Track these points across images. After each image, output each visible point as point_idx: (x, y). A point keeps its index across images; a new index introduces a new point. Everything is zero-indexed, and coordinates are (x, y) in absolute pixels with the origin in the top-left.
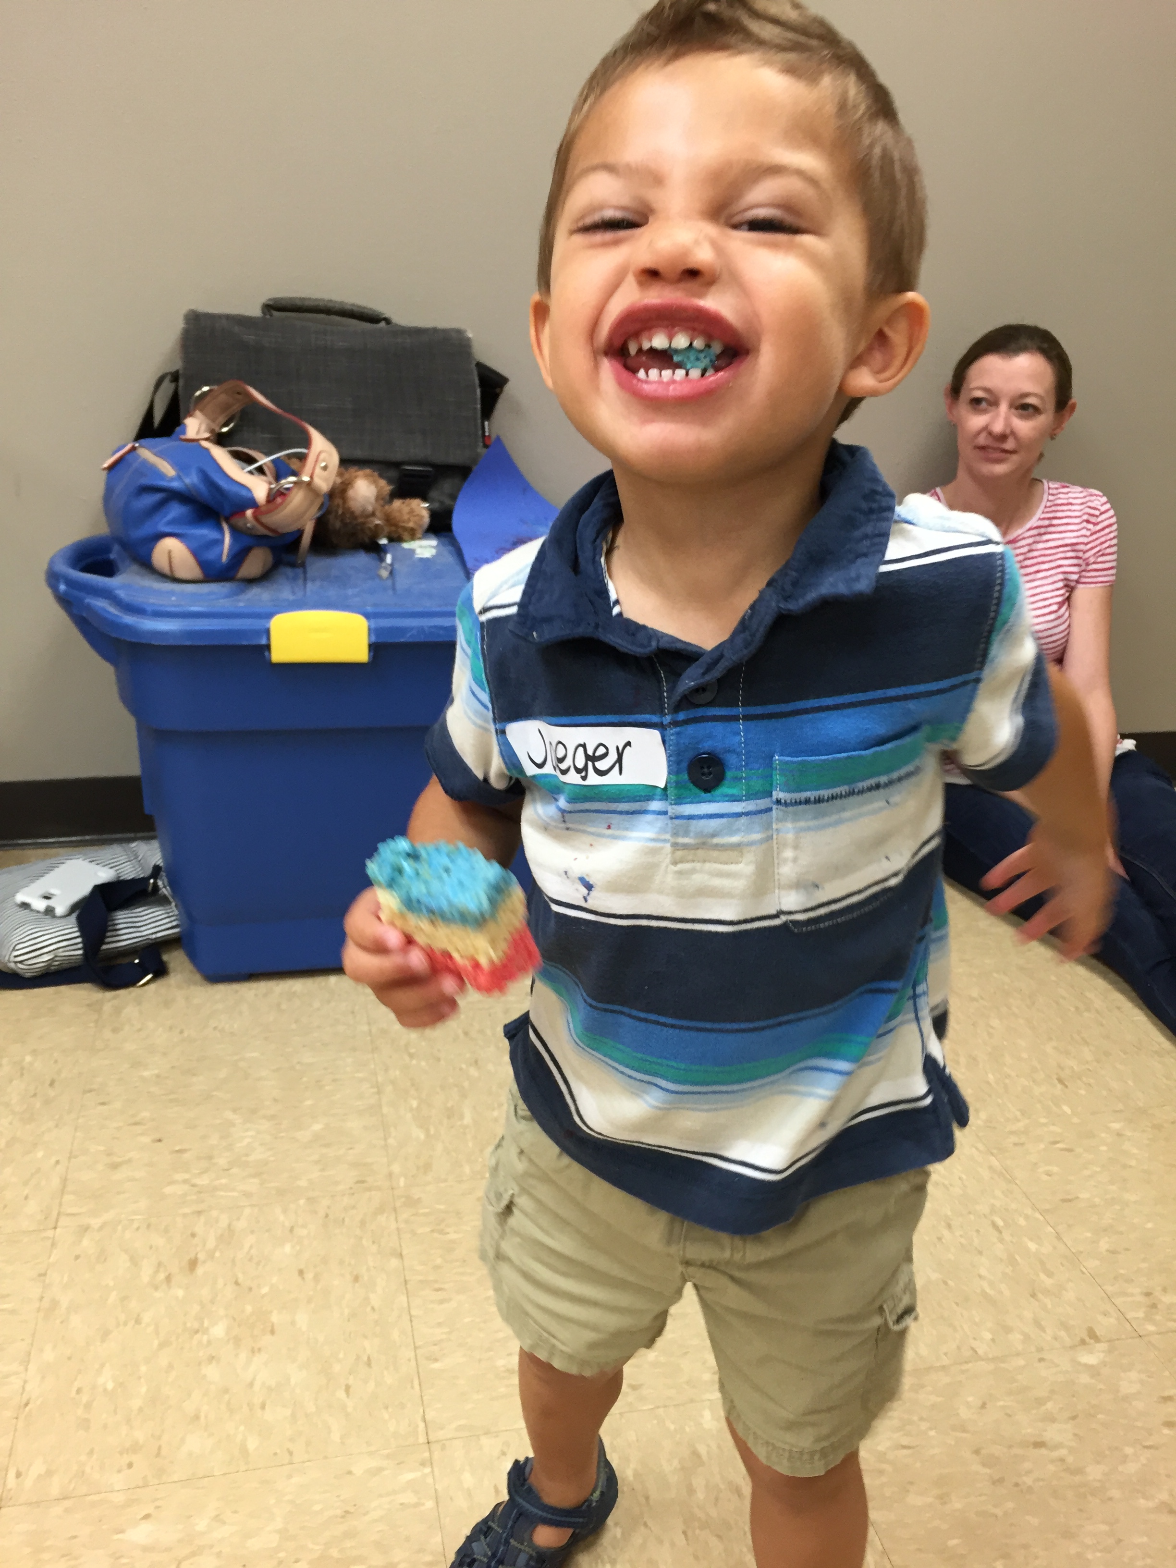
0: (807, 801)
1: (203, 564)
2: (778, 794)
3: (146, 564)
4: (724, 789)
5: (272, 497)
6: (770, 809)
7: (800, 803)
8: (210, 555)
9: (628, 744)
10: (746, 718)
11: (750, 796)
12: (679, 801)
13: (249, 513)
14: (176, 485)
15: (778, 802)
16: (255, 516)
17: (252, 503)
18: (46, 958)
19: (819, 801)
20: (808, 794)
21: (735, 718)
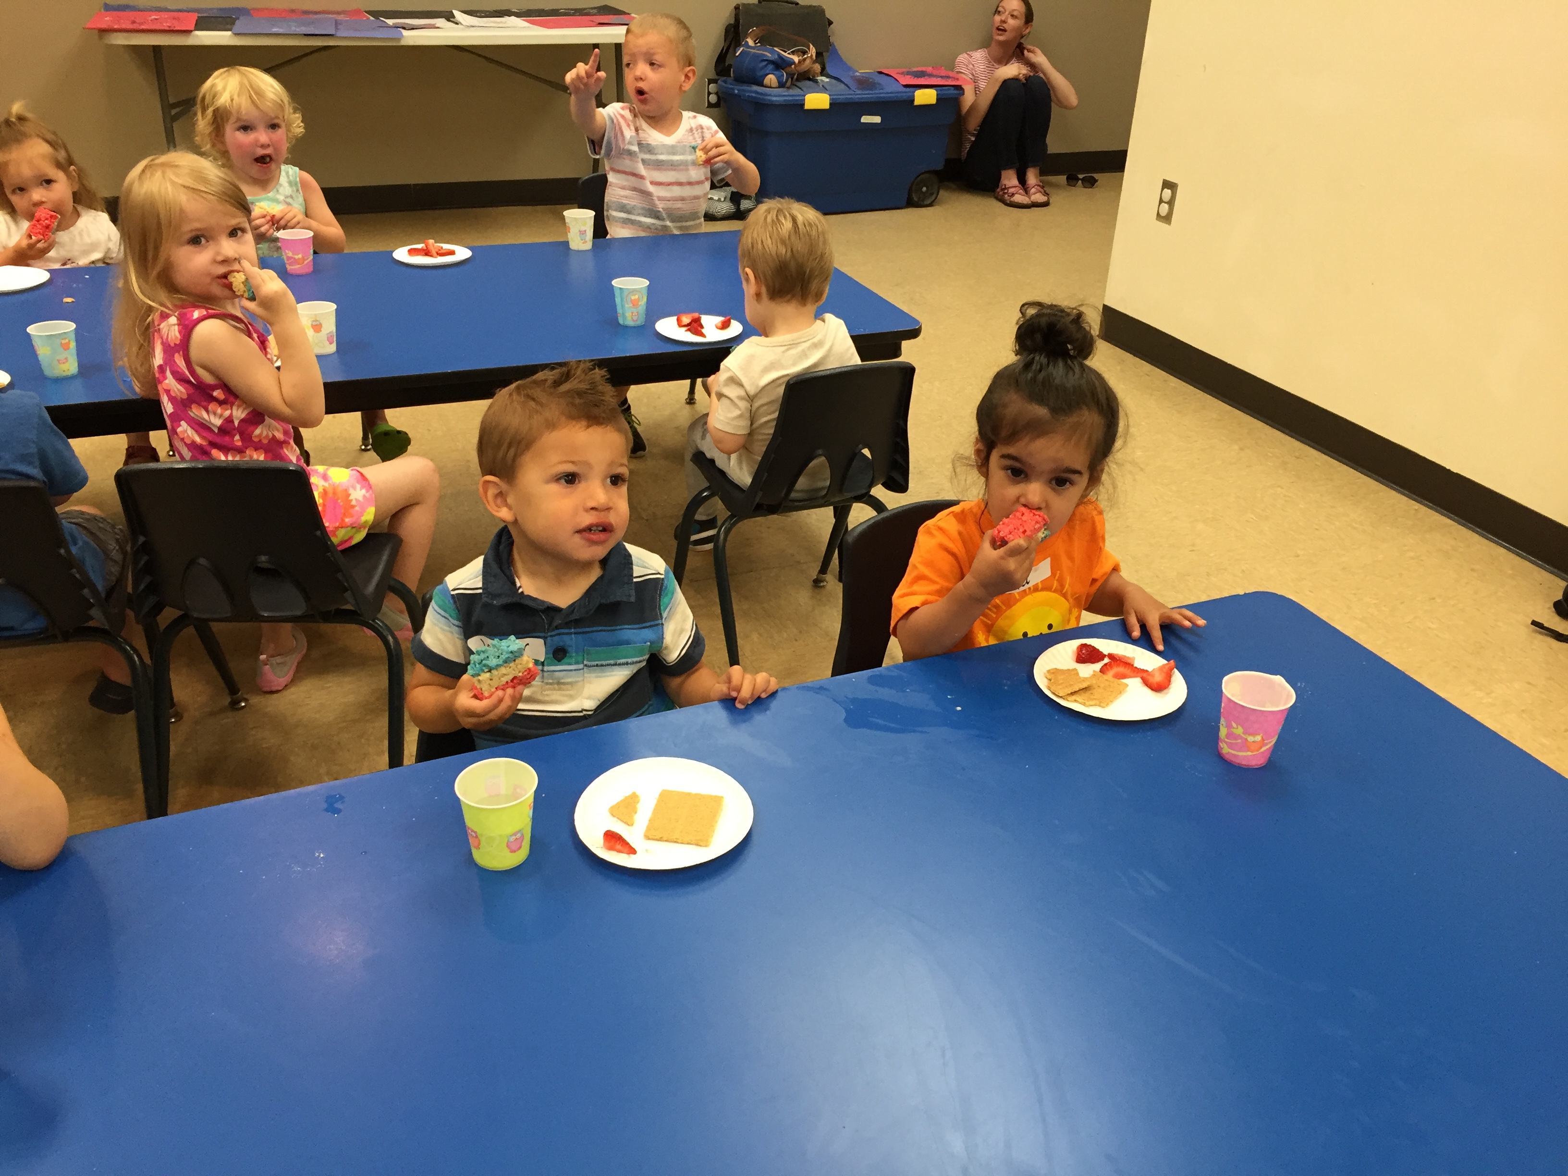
0: (597, 665)
1: (779, 82)
2: (585, 662)
3: (761, 84)
4: (565, 660)
5: (799, 62)
6: (583, 669)
7: (594, 666)
8: (781, 80)
9: (528, 644)
10: (575, 633)
11: (577, 663)
12: (549, 665)
13: (793, 66)
14: (771, 59)
15: (586, 665)
16: (795, 67)
17: (794, 63)
18: (724, 211)
19: (602, 665)
20: (597, 662)
21: (571, 633)
